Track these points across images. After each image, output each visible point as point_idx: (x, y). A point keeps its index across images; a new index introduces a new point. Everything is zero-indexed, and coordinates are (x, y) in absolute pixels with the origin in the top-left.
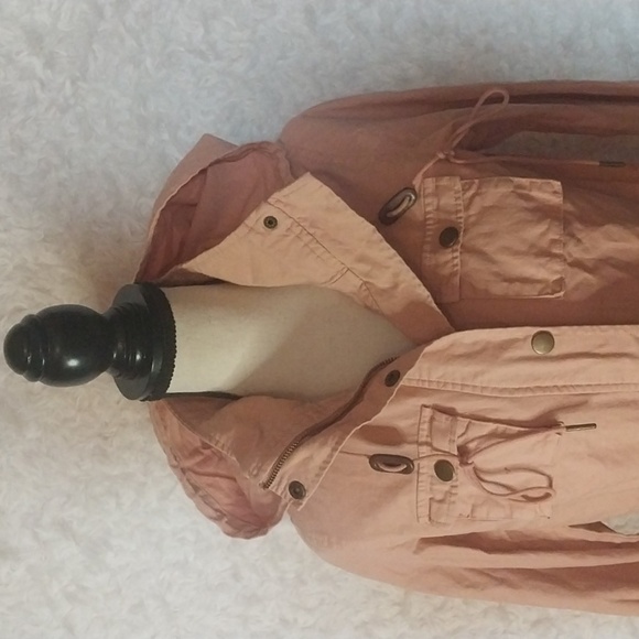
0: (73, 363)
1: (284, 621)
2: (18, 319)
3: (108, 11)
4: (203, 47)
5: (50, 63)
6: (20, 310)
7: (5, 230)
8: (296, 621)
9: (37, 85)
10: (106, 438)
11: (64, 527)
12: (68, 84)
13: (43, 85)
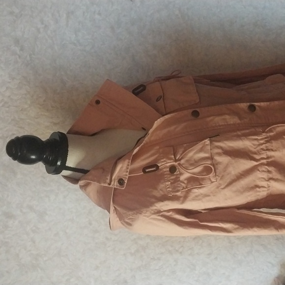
0: (33, 157)
1: (107, 239)
2: (13, 137)
3: (41, 30)
4: (75, 42)
5: (22, 49)
6: (14, 134)
7: (8, 107)
8: (111, 238)
9: (18, 56)
10: (44, 178)
11: (31, 208)
12: (28, 56)
13: (20, 57)
